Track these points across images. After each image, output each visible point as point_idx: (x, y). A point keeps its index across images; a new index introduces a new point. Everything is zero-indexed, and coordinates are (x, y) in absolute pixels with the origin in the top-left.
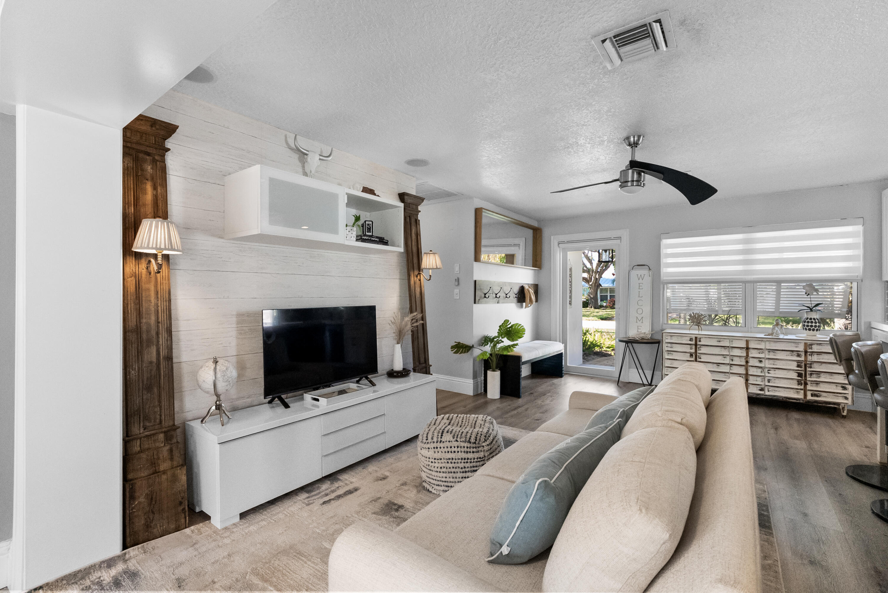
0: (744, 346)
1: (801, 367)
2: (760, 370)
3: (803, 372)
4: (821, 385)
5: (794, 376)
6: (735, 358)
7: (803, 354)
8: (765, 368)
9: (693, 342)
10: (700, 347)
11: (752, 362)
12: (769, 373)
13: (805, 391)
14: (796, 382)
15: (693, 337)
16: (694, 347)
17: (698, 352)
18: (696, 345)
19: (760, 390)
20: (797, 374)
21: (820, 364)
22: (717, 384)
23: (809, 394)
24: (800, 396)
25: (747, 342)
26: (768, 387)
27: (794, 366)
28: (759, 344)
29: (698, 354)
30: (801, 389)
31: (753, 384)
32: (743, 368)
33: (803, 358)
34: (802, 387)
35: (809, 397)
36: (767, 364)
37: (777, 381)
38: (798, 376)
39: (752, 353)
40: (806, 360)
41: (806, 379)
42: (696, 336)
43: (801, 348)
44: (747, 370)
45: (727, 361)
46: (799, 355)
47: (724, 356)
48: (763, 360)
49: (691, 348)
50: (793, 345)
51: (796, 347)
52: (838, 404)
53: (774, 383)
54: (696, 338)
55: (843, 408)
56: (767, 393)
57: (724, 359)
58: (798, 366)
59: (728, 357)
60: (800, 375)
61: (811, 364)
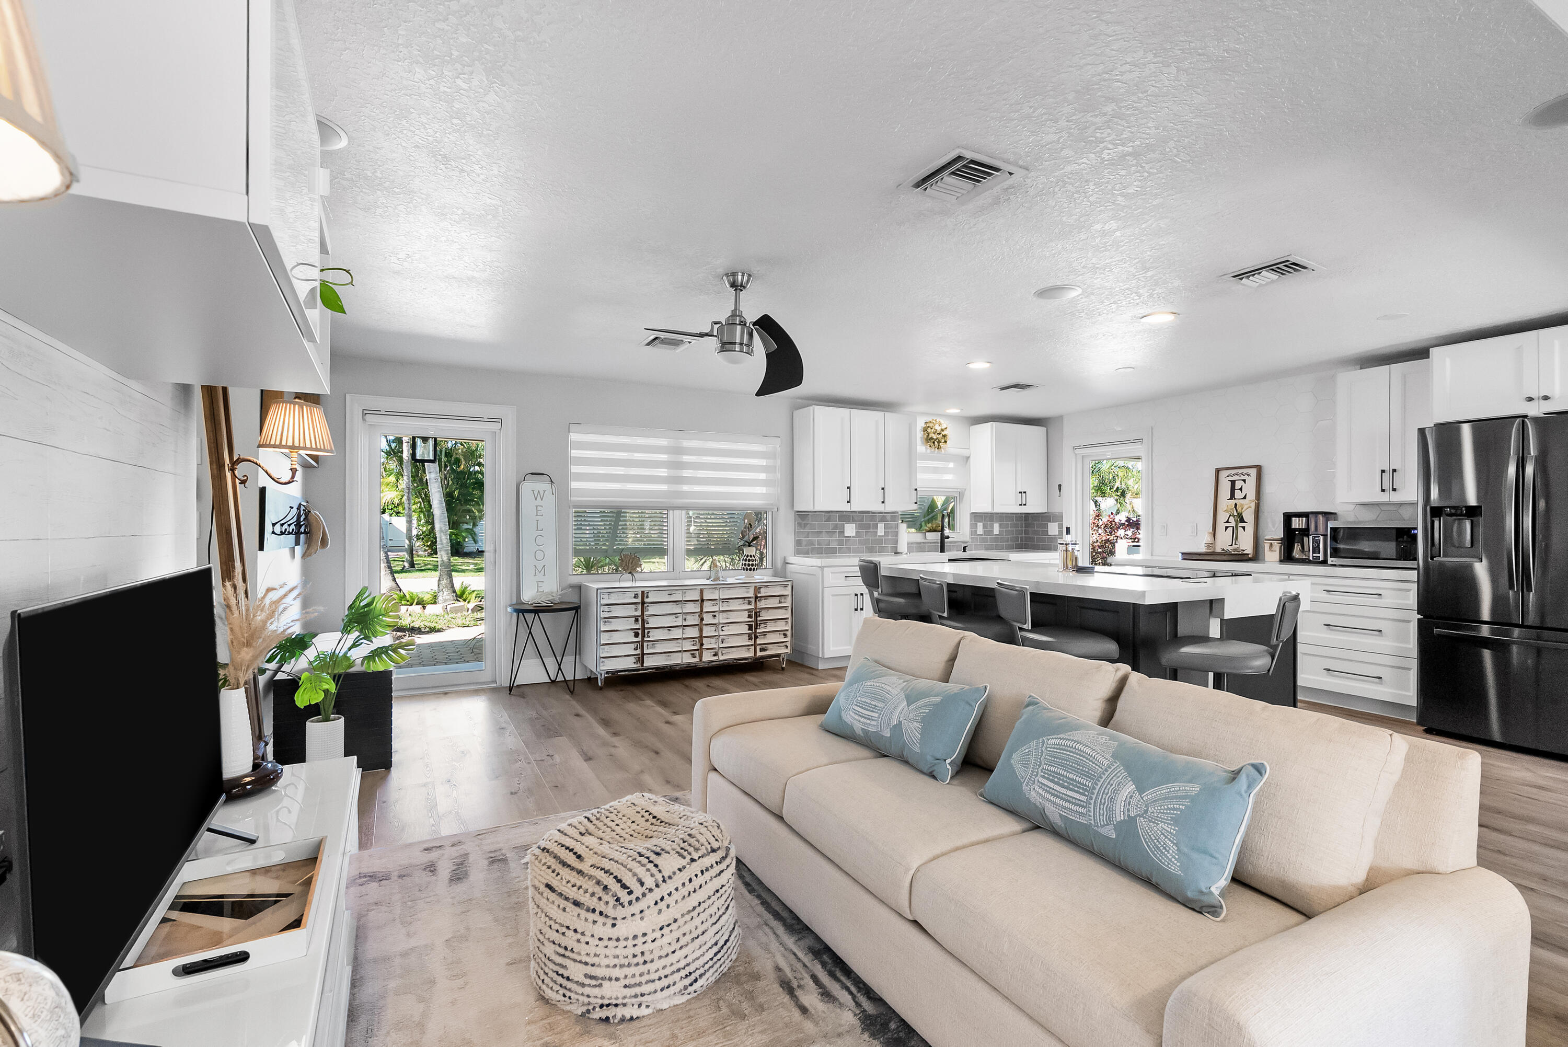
0: (698, 598)
1: (751, 618)
2: (714, 628)
3: (753, 623)
4: (769, 635)
5: (745, 629)
6: (688, 617)
7: (753, 600)
8: (719, 623)
9: (639, 600)
10: (648, 606)
11: (708, 619)
12: (722, 630)
13: (755, 645)
14: (747, 637)
15: (639, 591)
16: (640, 606)
17: (645, 613)
18: (643, 603)
19: (714, 655)
20: (747, 627)
21: (766, 610)
22: (669, 658)
23: (758, 648)
24: (751, 654)
25: (702, 591)
26: (722, 649)
27: (744, 617)
28: (713, 593)
29: (645, 618)
30: (752, 645)
31: (707, 649)
32: (697, 628)
33: (752, 607)
34: (752, 642)
35: (759, 654)
36: (722, 619)
37: (731, 639)
38: (749, 630)
39: (708, 607)
40: (756, 608)
41: (756, 632)
42: (643, 589)
43: (751, 594)
44: (701, 631)
45: (679, 622)
46: (749, 603)
47: (677, 615)
48: (717, 614)
49: (636, 610)
50: (744, 590)
51: (748, 592)
52: (778, 656)
53: (728, 643)
54: (643, 592)
55: (783, 659)
56: (722, 658)
57: (675, 619)
58: (750, 616)
59: (681, 616)
60: (750, 628)
61: (760, 612)
